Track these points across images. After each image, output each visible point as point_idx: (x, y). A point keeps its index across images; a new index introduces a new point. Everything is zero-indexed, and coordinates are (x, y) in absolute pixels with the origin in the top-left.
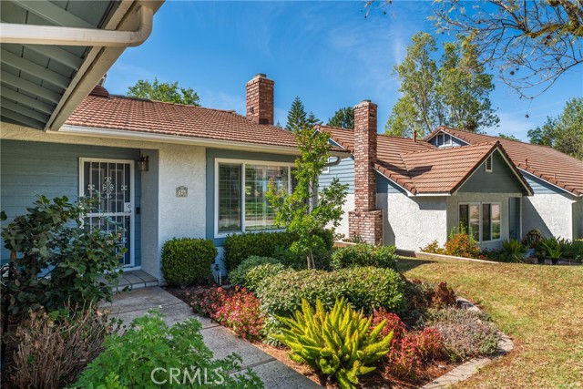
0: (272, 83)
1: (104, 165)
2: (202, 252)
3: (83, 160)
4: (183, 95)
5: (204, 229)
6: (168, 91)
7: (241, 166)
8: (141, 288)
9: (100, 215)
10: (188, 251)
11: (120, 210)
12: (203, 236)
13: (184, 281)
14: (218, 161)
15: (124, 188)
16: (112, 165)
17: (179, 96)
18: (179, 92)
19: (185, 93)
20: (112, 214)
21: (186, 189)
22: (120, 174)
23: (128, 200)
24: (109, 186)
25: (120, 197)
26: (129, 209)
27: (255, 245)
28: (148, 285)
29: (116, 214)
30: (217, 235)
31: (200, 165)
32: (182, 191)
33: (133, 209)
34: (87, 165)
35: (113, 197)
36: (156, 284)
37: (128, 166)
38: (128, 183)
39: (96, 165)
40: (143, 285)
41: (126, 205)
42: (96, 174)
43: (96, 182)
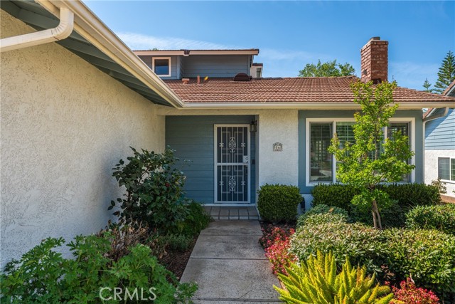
0: (386, 43)
1: (230, 129)
2: (287, 197)
3: (216, 126)
4: (340, 70)
5: (297, 178)
6: (328, 69)
7: (332, 124)
8: (245, 220)
9: (227, 164)
10: (275, 195)
11: (241, 161)
12: (296, 184)
13: (273, 219)
14: (308, 120)
15: (243, 145)
16: (235, 129)
17: (338, 71)
18: (337, 67)
19: (342, 68)
20: (235, 164)
21: (281, 145)
22: (240, 135)
23: (246, 154)
24: (232, 144)
25: (241, 151)
26: (247, 160)
27: (338, 195)
28: (251, 218)
29: (238, 164)
30: (308, 184)
31: (293, 125)
32: (278, 147)
33: (249, 161)
34: (219, 129)
35: (236, 151)
36: (257, 218)
37: (246, 128)
38: (246, 141)
39: (224, 129)
40: (247, 218)
41: (244, 157)
42: (224, 135)
43: (224, 142)
